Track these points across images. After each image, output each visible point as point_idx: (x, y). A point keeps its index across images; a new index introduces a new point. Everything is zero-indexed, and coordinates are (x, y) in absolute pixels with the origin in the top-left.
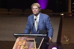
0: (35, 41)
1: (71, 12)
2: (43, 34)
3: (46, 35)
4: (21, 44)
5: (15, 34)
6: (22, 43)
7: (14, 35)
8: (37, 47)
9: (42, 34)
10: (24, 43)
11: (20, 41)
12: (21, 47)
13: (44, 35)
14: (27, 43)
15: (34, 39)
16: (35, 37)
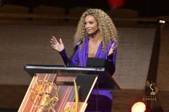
0: (77, 85)
2: (97, 67)
3: (103, 70)
5: (28, 67)
6: (45, 89)
7: (26, 69)
8: (81, 99)
9: (94, 67)
10: (50, 88)
11: (40, 83)
12: (41, 98)
13: (98, 70)
14: (56, 88)
15: (74, 80)
16: (77, 74)
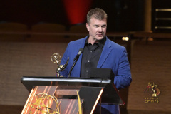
0: (81, 98)
1: (151, 32)
3: (109, 81)
4: (43, 105)
5: (25, 79)
7: (22, 81)
13: (103, 82)
